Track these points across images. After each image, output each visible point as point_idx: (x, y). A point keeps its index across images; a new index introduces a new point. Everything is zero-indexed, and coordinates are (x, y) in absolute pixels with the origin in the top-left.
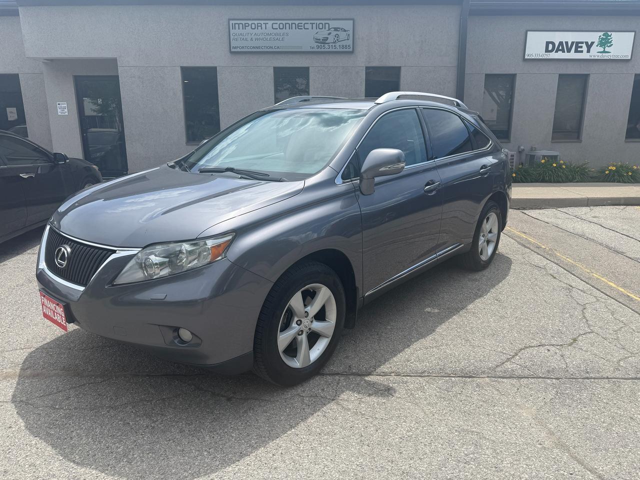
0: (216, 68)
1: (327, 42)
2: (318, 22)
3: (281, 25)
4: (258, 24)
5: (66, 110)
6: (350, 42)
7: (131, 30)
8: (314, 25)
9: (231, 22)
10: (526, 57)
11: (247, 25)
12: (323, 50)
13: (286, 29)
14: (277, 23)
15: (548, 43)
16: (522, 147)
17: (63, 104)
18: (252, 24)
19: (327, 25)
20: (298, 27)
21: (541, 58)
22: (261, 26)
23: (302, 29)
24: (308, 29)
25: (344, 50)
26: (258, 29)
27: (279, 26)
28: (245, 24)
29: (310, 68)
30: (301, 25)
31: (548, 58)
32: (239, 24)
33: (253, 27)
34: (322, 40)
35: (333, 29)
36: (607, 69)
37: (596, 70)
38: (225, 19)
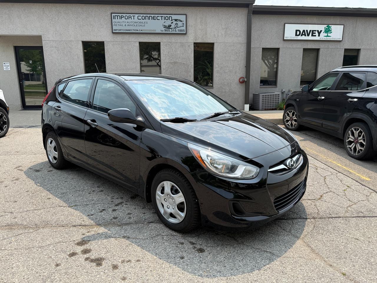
0: (103, 42)
1: (171, 28)
2: (165, 16)
4: (129, 16)
5: (9, 67)
6: (184, 28)
8: (163, 18)
9: (113, 15)
10: (285, 39)
12: (168, 32)
13: (146, 19)
15: (297, 31)
16: (284, 90)
17: (7, 64)
18: (125, 16)
19: (170, 18)
21: (293, 39)
22: (131, 18)
23: (156, 20)
24: (159, 20)
25: (181, 32)
27: (142, 17)
28: (121, 16)
29: (161, 43)
30: (155, 17)
31: (296, 39)
32: (117, 16)
34: (168, 26)
35: (174, 20)
36: (329, 46)
37: (323, 46)
38: (109, 13)
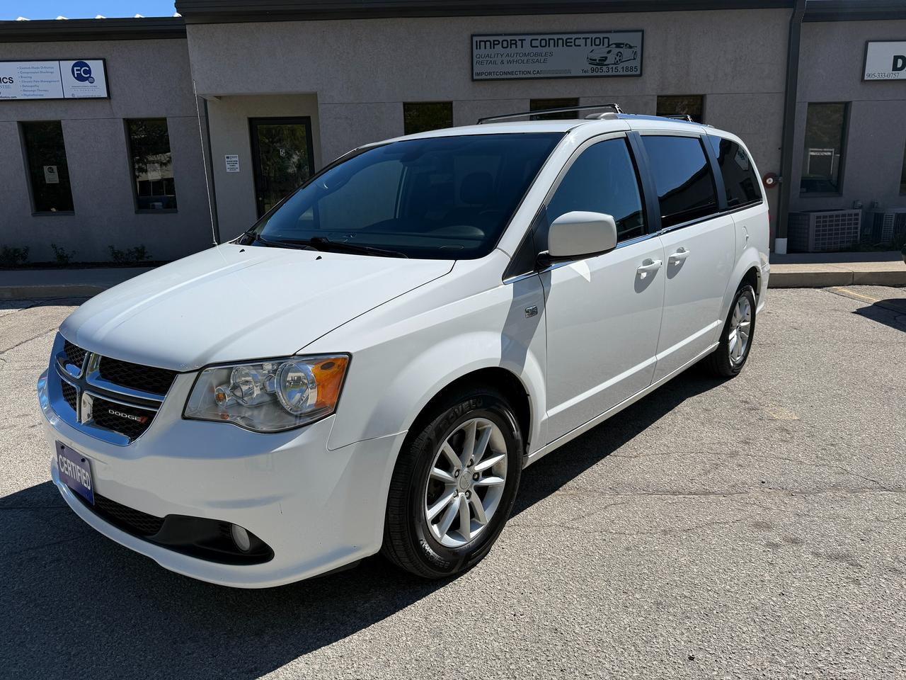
0: (451, 103)
1: (605, 63)
2: (594, 36)
3: (543, 43)
4: (511, 40)
5: (237, 166)
6: (637, 63)
7: (338, 54)
8: (589, 41)
9: (475, 39)
10: (865, 79)
11: (497, 42)
12: (599, 74)
13: (549, 46)
14: (537, 40)
15: (896, 58)
16: (860, 203)
17: (234, 157)
18: (503, 41)
19: (606, 40)
20: (567, 43)
21: (886, 78)
22: (516, 44)
23: (571, 46)
24: (580, 46)
25: (629, 73)
26: (511, 47)
27: (541, 43)
28: (494, 41)
29: (581, 99)
30: (570, 40)
31: (896, 78)
32: (485, 42)
33: (505, 45)
34: (599, 60)
35: (614, 46)
38: (467, 35)
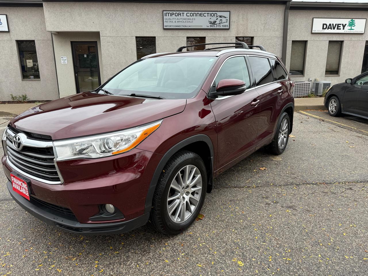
0: (155, 37)
1: (216, 23)
2: (211, 13)
5: (66, 61)
6: (228, 24)
9: (164, 12)
10: (313, 32)
12: (213, 28)
13: (194, 16)
14: (189, 13)
15: (324, 25)
16: (311, 79)
17: (65, 58)
19: (216, 14)
21: (320, 32)
22: (180, 15)
23: (202, 16)
24: (206, 16)
25: (225, 28)
28: (172, 13)
29: (207, 38)
31: (323, 32)
32: (168, 13)
33: (176, 15)
35: (219, 17)
36: (352, 38)
37: (347, 38)
38: (161, 10)
